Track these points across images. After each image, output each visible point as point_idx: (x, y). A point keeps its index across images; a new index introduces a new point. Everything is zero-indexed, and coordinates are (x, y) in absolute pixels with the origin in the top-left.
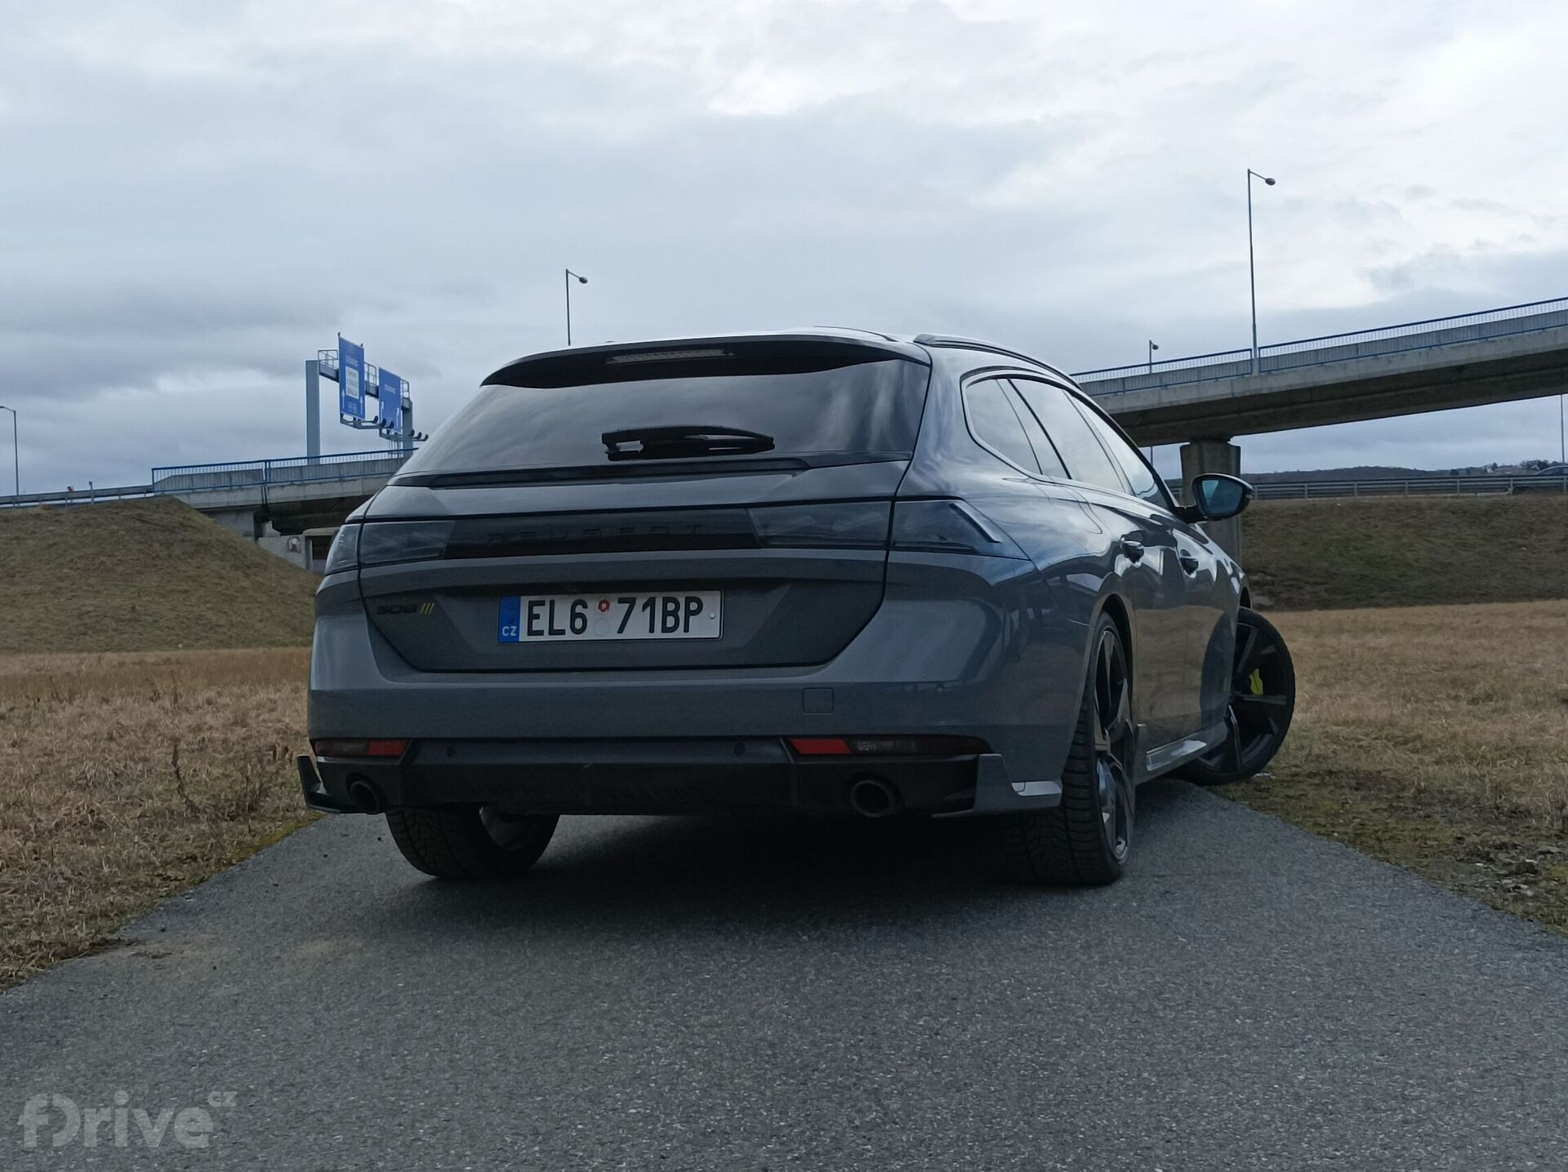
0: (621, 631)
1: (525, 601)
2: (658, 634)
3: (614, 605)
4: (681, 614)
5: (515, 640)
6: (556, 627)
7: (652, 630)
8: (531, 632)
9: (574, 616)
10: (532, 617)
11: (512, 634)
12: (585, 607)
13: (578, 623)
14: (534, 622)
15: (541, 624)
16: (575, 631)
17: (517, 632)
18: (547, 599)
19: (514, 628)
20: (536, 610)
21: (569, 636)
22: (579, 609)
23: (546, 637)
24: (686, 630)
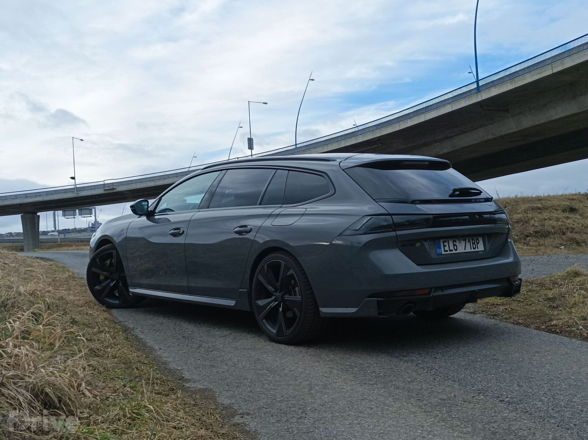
0: (465, 249)
1: (441, 241)
2: (473, 250)
3: (462, 241)
4: (476, 243)
5: (441, 254)
6: (451, 249)
7: (471, 249)
8: (445, 251)
9: (454, 245)
10: (445, 246)
11: (440, 252)
12: (456, 242)
13: (455, 248)
14: (445, 247)
15: (447, 248)
16: (456, 250)
17: (441, 251)
18: (447, 240)
19: (440, 250)
20: (445, 244)
21: (454, 252)
22: (455, 243)
23: (449, 252)
24: (478, 248)
